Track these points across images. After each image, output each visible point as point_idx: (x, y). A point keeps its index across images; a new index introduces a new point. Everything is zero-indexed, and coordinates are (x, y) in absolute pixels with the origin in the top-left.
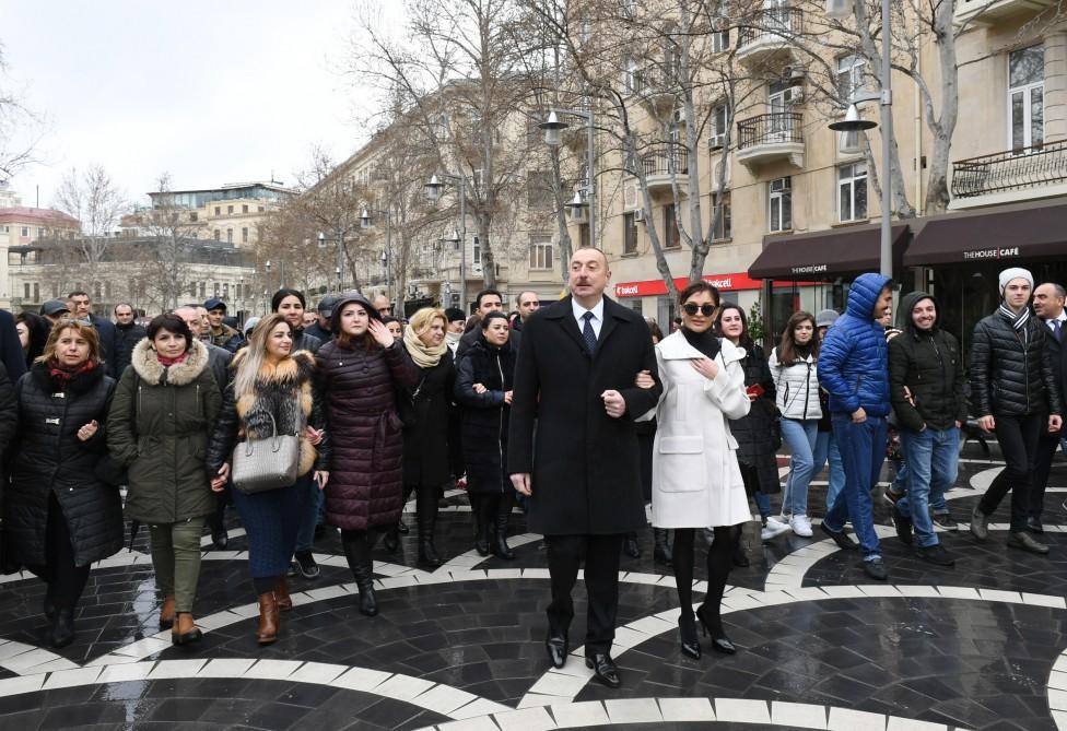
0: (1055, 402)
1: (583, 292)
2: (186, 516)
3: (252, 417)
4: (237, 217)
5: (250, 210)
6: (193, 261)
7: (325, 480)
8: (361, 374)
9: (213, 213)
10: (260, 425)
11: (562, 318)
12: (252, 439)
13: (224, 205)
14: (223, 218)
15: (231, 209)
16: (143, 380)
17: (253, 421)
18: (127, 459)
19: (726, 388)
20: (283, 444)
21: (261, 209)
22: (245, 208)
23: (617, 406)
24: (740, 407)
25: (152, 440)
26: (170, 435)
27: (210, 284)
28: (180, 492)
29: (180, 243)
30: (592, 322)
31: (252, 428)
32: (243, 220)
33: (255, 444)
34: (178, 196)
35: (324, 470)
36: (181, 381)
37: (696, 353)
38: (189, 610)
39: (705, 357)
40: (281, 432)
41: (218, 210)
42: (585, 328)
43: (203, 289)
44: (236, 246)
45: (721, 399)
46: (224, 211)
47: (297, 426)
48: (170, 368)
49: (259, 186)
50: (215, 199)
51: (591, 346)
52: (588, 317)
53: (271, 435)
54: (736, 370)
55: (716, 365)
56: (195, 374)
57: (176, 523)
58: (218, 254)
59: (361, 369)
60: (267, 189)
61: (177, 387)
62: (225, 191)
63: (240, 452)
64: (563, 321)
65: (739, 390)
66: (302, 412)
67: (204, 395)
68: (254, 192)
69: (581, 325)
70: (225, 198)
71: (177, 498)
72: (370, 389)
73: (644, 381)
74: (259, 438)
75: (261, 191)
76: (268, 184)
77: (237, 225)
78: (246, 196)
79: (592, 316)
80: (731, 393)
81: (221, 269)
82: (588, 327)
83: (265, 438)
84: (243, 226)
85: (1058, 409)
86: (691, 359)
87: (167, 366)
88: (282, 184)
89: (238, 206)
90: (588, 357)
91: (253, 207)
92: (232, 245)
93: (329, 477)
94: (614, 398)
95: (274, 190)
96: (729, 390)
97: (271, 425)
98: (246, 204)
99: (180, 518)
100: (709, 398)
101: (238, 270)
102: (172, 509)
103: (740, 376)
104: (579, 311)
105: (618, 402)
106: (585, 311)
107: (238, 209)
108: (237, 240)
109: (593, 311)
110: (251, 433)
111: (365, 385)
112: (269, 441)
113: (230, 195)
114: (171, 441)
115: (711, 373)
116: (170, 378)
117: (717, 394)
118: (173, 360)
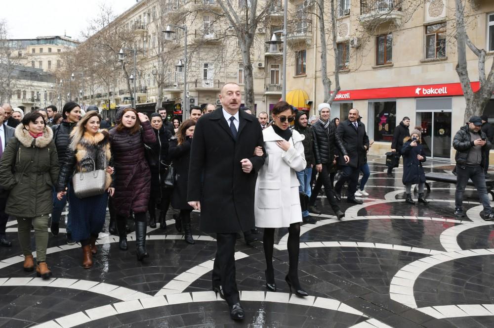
0: (344, 151)
1: (233, 107)
2: (41, 213)
3: (84, 160)
4: (45, 54)
5: (52, 51)
6: (18, 78)
7: (113, 192)
8: (128, 145)
9: (31, 52)
10: (88, 165)
11: (219, 119)
12: (83, 172)
13: (37, 48)
14: (37, 55)
15: (41, 49)
16: (22, 144)
17: (84, 163)
18: (10, 186)
19: (293, 156)
20: (99, 174)
21: (59, 50)
22: (50, 50)
23: (249, 167)
24: (301, 165)
25: (24, 175)
26: (34, 173)
27: (29, 91)
28: (38, 202)
29: (11, 67)
30: (235, 122)
31: (84, 166)
32: (49, 56)
33: (84, 174)
34: (11, 42)
35: (113, 187)
36: (42, 146)
37: (279, 138)
38: (44, 260)
39: (284, 140)
40: (97, 168)
41: (34, 50)
42: (231, 125)
43: (25, 94)
44: (44, 71)
45: (290, 162)
46: (37, 51)
47: (105, 165)
48: (37, 139)
49: (58, 38)
50: (32, 44)
51: (235, 135)
52: (232, 119)
53: (93, 170)
54: (299, 146)
55: (289, 144)
56: (47, 143)
57: (35, 217)
58: (34, 75)
59: (128, 142)
60: (62, 39)
61: (39, 149)
62: (38, 40)
63: (77, 178)
64: (220, 121)
65: (301, 157)
66: (107, 159)
67: (51, 154)
68: (55, 40)
69: (229, 123)
70: (38, 44)
71: (36, 204)
72: (132, 152)
73: (259, 152)
74: (87, 171)
75: (59, 41)
76: (63, 37)
77: (45, 59)
78: (50, 43)
79: (234, 118)
80: (296, 158)
81: (35, 83)
82: (232, 124)
83: (90, 171)
84: (48, 60)
85: (346, 153)
86: (277, 141)
87: (35, 138)
88: (71, 37)
89: (46, 48)
90: (233, 140)
91: (54, 49)
92: (42, 70)
93: (115, 191)
94: (247, 163)
95: (66, 40)
96: (294, 157)
97: (93, 165)
98: (50, 47)
99: (38, 214)
100: (284, 161)
101: (44, 84)
102: (34, 210)
103: (301, 149)
104: (227, 116)
105: (249, 165)
106: (230, 116)
107: (46, 50)
108: (45, 68)
109: (234, 116)
110: (83, 169)
111: (130, 150)
112: (92, 173)
113: (41, 42)
114: (34, 176)
115: (286, 148)
116: (37, 144)
117: (288, 159)
118: (39, 134)
